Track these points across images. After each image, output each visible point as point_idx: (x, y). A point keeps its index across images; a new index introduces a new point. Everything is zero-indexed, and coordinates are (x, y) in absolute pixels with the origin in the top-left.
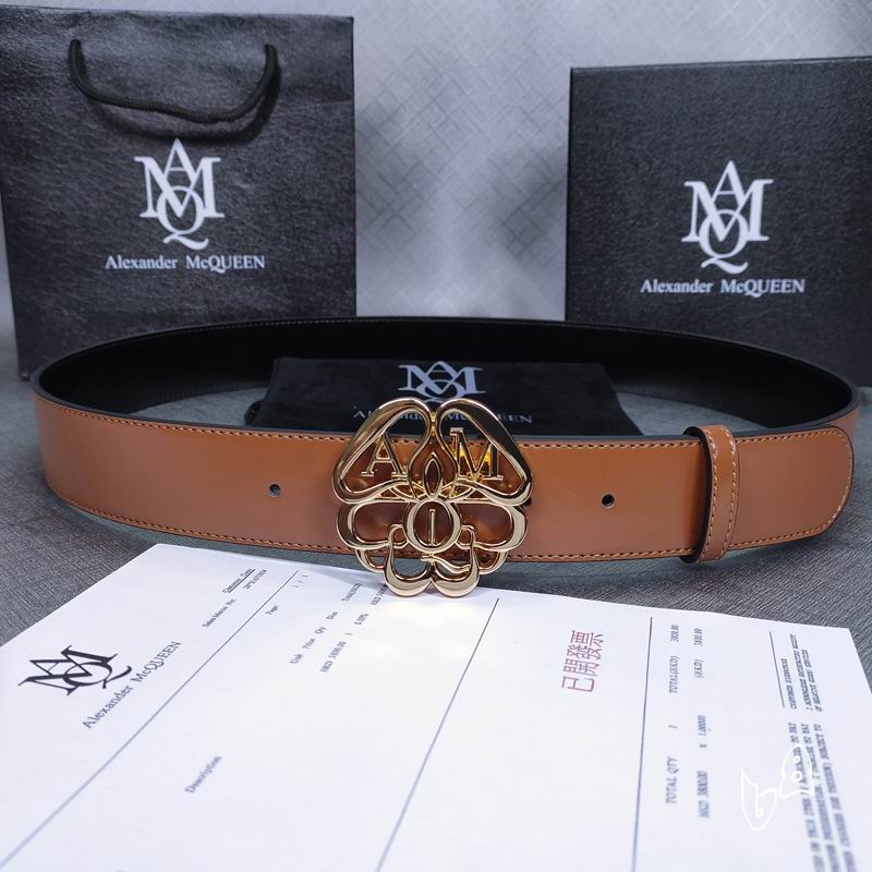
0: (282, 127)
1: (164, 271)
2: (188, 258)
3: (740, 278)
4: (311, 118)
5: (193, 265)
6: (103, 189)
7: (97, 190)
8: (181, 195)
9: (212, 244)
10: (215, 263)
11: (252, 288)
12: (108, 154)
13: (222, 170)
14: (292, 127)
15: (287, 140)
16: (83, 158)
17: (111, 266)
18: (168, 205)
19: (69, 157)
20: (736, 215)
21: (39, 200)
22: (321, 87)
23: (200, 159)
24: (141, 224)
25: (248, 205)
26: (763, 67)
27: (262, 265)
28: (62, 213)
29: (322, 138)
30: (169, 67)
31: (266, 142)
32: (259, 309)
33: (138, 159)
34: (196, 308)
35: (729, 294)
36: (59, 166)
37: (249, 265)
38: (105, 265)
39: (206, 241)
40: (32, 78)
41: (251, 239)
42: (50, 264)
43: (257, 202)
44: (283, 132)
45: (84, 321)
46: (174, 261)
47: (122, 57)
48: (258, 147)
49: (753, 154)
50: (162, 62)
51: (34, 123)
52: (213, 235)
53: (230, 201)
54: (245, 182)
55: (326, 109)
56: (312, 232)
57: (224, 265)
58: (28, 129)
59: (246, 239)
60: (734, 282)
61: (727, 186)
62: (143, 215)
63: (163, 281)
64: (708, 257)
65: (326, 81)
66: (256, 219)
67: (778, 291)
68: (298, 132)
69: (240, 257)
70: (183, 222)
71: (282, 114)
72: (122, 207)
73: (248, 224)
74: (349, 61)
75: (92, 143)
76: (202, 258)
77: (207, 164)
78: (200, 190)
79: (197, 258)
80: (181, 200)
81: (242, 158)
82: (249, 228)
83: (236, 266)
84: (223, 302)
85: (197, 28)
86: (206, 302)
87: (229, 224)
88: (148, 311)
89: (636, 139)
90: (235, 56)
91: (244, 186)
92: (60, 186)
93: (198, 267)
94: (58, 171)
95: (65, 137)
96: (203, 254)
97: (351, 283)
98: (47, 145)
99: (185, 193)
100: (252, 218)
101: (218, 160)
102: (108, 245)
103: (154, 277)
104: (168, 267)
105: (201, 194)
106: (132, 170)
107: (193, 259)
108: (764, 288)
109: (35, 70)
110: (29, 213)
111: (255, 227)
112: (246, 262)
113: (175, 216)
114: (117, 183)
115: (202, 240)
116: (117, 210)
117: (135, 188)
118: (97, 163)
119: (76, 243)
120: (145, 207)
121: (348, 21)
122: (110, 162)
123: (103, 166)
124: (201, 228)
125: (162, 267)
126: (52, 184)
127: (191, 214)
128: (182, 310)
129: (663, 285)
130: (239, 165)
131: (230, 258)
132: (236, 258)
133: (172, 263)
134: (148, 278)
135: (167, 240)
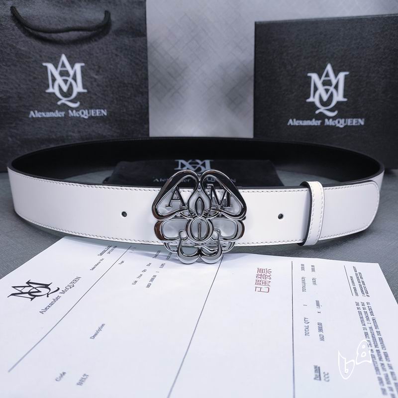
0: (114, 49)
1: (59, 117)
2: (70, 111)
3: (334, 118)
4: (127, 45)
5: (72, 115)
6: (28, 79)
7: (25, 79)
8: (66, 81)
9: (81, 104)
10: (83, 113)
11: (101, 125)
12: (30, 62)
13: (86, 69)
14: (118, 49)
15: (116, 55)
16: (18, 64)
17: (32, 116)
19: (11, 64)
20: (332, 89)
22: (132, 30)
23: (74, 64)
24: (46, 96)
25: (98, 86)
26: (343, 20)
27: (106, 114)
28: (8, 91)
29: (133, 54)
30: (59, 21)
31: (105, 56)
32: (104, 134)
33: (44, 64)
34: (74, 135)
35: (329, 126)
38: (29, 115)
39: (79, 103)
41: (99, 102)
43: (103, 84)
44: (114, 51)
45: (19, 143)
48: (102, 59)
49: (340, 61)
52: (82, 100)
53: (89, 84)
54: (96, 75)
55: (134, 41)
56: (128, 98)
57: (87, 114)
59: (97, 102)
60: (331, 120)
61: (327, 75)
62: (47, 91)
63: (58, 123)
64: (318, 108)
65: (134, 28)
66: (102, 92)
67: (351, 125)
68: (121, 51)
69: (95, 110)
70: (67, 94)
71: (113, 43)
72: (37, 87)
73: (98, 94)
74: (144, 19)
75: (22, 57)
76: (76, 111)
77: (78, 66)
78: (75, 79)
79: (74, 111)
80: (66, 84)
81: (95, 64)
82: (99, 96)
83: (93, 115)
84: (87, 132)
86: (79, 132)
87: (89, 95)
88: (51, 137)
89: (285, 54)
91: (96, 77)
92: (7, 77)
93: (75, 116)
95: (9, 54)
96: (77, 109)
97: (146, 121)
100: (100, 92)
101: (83, 64)
102: (30, 106)
103: (54, 121)
104: (60, 116)
105: (75, 81)
106: (42, 70)
107: (72, 111)
108: (345, 122)
111: (101, 96)
112: (98, 113)
113: (63, 92)
114: (35, 75)
115: (76, 103)
116: (35, 89)
117: (43, 78)
118: (25, 66)
119: (15, 105)
120: (48, 87)
122: (31, 65)
124: (76, 97)
125: (57, 116)
127: (71, 91)
128: (67, 136)
129: (298, 121)
130: (93, 67)
131: (90, 111)
132: (93, 111)
133: (62, 114)
134: (50, 121)
135: (59, 103)
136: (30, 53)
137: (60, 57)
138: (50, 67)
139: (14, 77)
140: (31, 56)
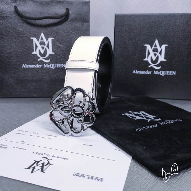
0: (70, 30)
1: (38, 68)
2: (45, 65)
4: (78, 27)
5: (46, 67)
6: (22, 46)
7: (20, 46)
8: (43, 48)
9: (51, 61)
10: (52, 66)
11: (62, 72)
12: (23, 37)
13: (54, 41)
14: (73, 30)
15: (72, 33)
16: (17, 38)
17: (24, 67)
18: (39, 50)
19: (13, 38)
21: (4, 49)
22: (81, 19)
23: (48, 38)
24: (32, 56)
25: (61, 50)
28: (10, 53)
29: (81, 32)
30: (41, 14)
31: (66, 34)
32: (63, 78)
33: (31, 38)
34: (46, 78)
36: (10, 40)
37: (61, 66)
38: (22, 66)
39: (50, 60)
40: (4, 16)
41: (61, 59)
42: (7, 66)
43: (64, 50)
44: (71, 31)
45: (16, 82)
46: (41, 66)
47: (28, 11)
48: (64, 35)
50: (38, 13)
51: (3, 28)
52: (51, 59)
53: (56, 49)
54: (60, 44)
55: (82, 25)
57: (54, 66)
58: (2, 30)
59: (60, 60)
62: (33, 53)
63: (38, 71)
65: (82, 17)
66: (63, 54)
68: (75, 31)
69: (59, 64)
70: (43, 55)
71: (70, 26)
72: (27, 51)
73: (61, 55)
74: (88, 12)
75: (19, 34)
77: (50, 40)
78: (48, 46)
79: (47, 65)
80: (43, 49)
81: (59, 38)
82: (61, 56)
83: (57, 67)
84: (54, 76)
85: (48, 3)
86: (49, 76)
87: (56, 56)
88: (33, 79)
90: (58, 11)
92: (10, 45)
93: (47, 67)
94: (10, 41)
95: (12, 32)
96: (49, 64)
98: (7, 34)
99: (44, 47)
100: (62, 54)
101: (53, 38)
102: (23, 61)
103: (35, 70)
104: (39, 67)
105: (48, 48)
106: (30, 41)
107: (46, 65)
109: (4, 14)
110: (2, 53)
111: (62, 56)
112: (60, 66)
113: (41, 54)
114: (26, 44)
115: (48, 60)
116: (26, 52)
117: (31, 46)
118: (21, 39)
119: (14, 61)
120: (33, 51)
121: (89, 2)
122: (24, 39)
123: (22, 40)
124: (48, 56)
125: (37, 67)
126: (8, 45)
127: (45, 53)
128: (42, 79)
130: (59, 40)
131: (56, 64)
132: (57, 65)
133: (40, 66)
134: (33, 70)
135: (39, 60)
136: (24, 32)
137: (40, 34)
138: (35, 39)
139: (14, 45)
140: (24, 33)
